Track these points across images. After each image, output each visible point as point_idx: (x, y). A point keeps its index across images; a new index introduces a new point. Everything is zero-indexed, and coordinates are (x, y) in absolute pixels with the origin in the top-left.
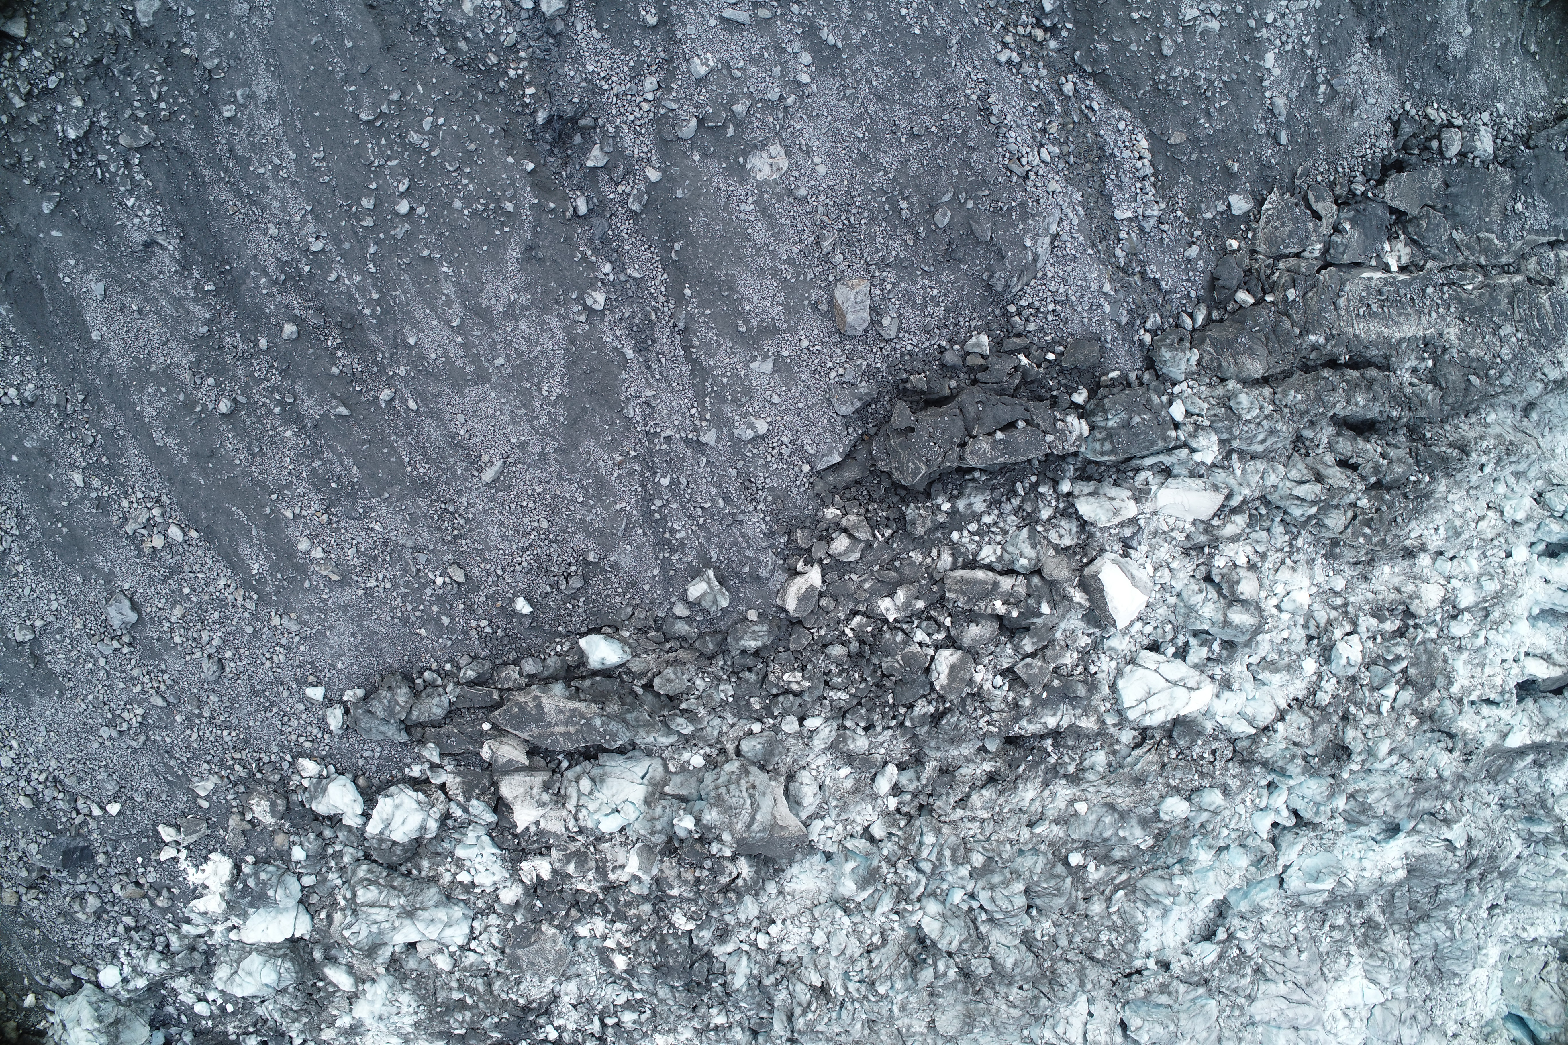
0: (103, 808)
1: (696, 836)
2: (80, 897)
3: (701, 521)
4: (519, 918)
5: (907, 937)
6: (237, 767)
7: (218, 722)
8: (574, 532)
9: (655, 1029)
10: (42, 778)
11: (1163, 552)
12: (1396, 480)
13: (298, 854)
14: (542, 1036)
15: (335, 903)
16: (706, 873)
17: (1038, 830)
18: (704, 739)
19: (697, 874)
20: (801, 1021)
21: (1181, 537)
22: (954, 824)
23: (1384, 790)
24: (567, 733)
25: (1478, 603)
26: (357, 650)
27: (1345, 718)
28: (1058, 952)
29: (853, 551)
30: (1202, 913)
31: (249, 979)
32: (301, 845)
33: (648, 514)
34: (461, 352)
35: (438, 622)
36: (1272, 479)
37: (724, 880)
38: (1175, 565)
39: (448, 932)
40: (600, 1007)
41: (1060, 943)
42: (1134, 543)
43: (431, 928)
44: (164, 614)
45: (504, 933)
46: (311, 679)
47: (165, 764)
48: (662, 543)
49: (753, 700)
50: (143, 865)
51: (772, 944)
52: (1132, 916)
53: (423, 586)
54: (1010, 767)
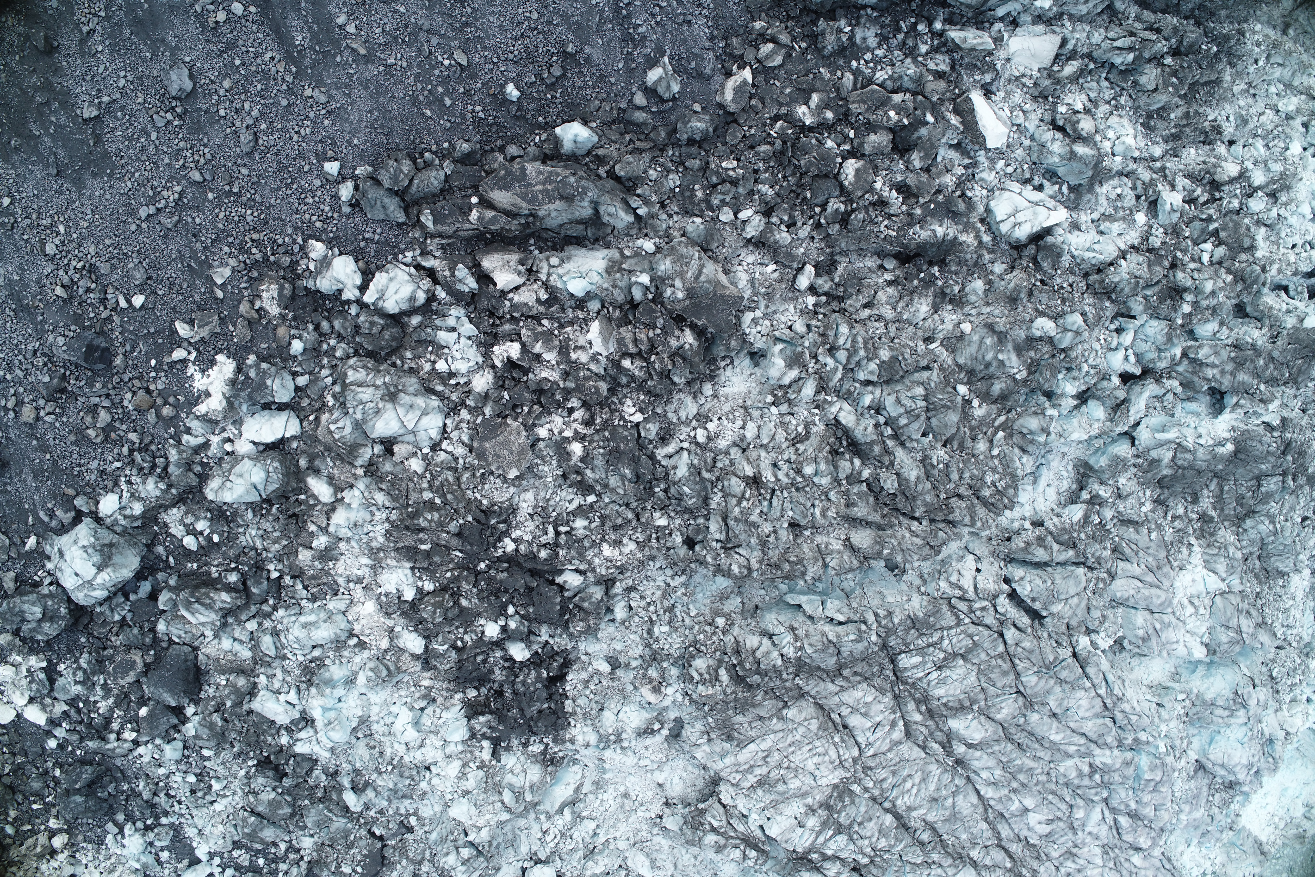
0: (128, 301)
1: (650, 296)
2: (93, 410)
3: (659, 18)
4: (488, 411)
5: (827, 431)
6: (254, 250)
7: (244, 199)
8: (557, 25)
9: (603, 540)
10: (80, 266)
11: (1018, 97)
12: (1191, 46)
13: (297, 346)
14: (500, 552)
15: (323, 408)
16: (658, 331)
17: (932, 346)
18: (654, 228)
19: (651, 334)
20: (737, 510)
21: (1030, 83)
22: (862, 322)
24: (546, 191)
25: (1267, 185)
26: (372, 127)
27: (1173, 266)
28: (951, 486)
29: (777, 53)
30: (1067, 484)
31: (239, 481)
32: (300, 338)
33: (617, 11)
35: (442, 101)
36: (1097, 37)
37: (674, 343)
38: (1027, 107)
39: (425, 421)
40: (555, 514)
41: (952, 477)
42: (994, 88)
43: (410, 416)
44: (213, 87)
45: (474, 429)
46: (330, 154)
47: (191, 248)
48: (627, 38)
49: (697, 187)
50: (156, 369)
51: (710, 439)
52: (1012, 460)
53: (433, 68)
54: (905, 279)
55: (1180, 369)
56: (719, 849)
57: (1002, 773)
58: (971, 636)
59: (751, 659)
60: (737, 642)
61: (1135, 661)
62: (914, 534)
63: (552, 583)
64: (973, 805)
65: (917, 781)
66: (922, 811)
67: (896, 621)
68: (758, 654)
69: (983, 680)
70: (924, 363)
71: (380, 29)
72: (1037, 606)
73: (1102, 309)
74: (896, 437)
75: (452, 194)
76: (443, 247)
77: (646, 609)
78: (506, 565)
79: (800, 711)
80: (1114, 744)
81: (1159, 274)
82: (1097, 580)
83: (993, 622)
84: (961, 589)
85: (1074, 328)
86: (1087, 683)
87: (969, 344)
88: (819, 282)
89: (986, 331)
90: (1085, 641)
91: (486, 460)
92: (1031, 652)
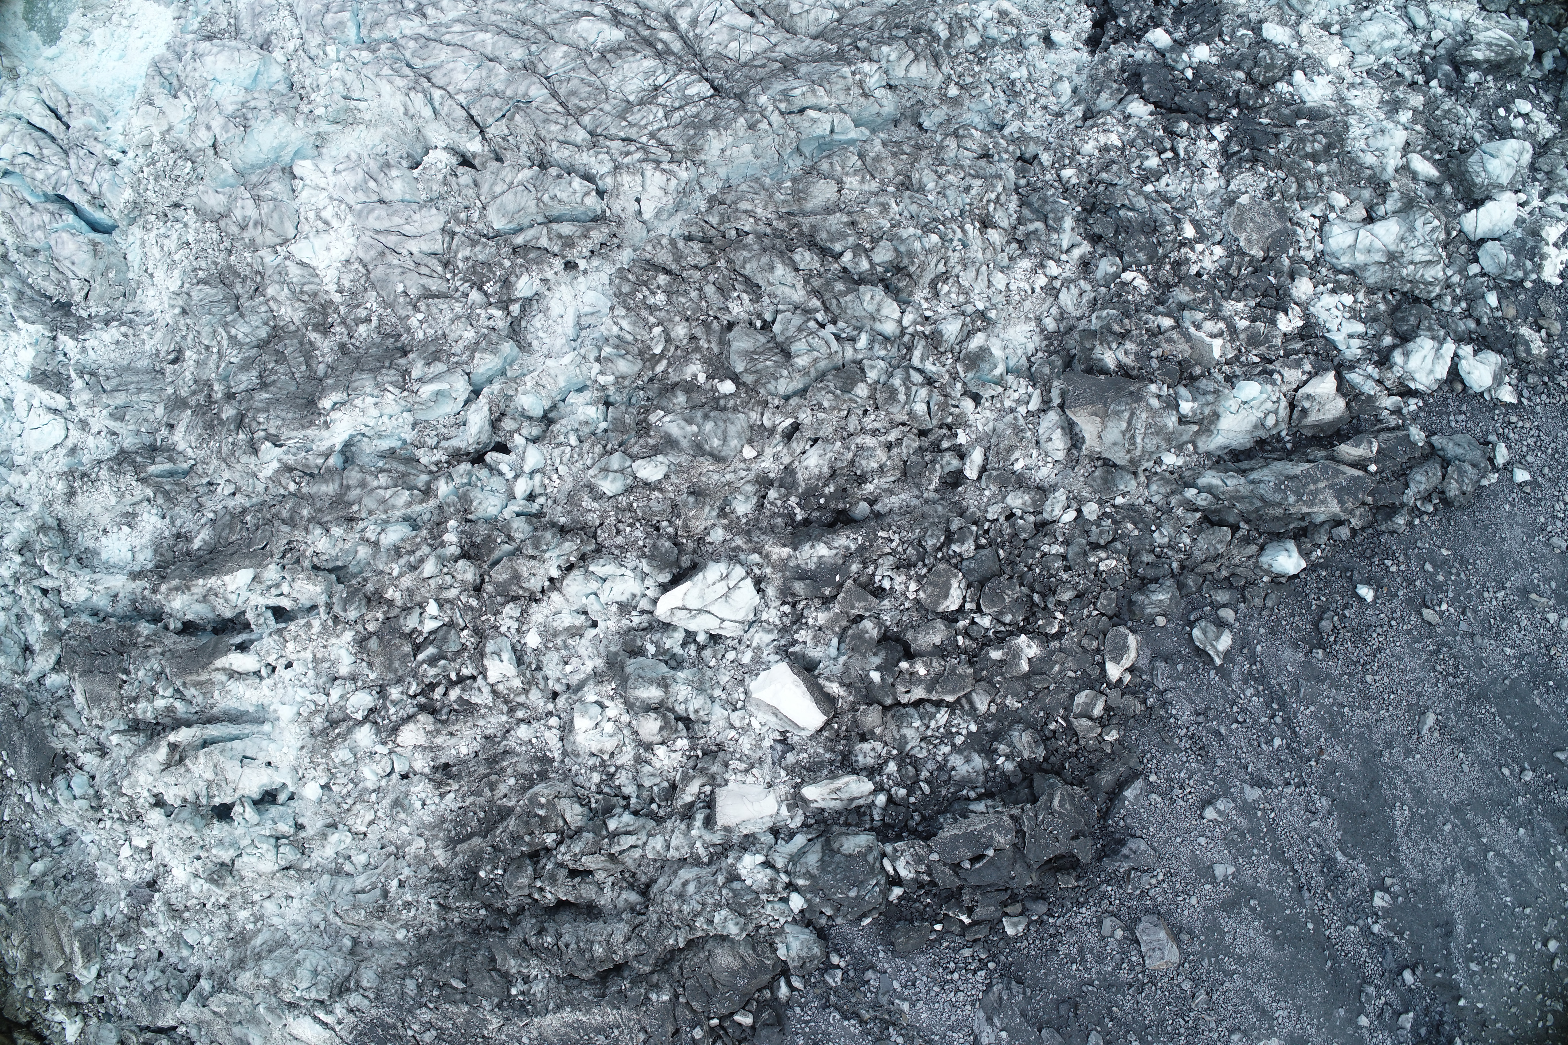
3: (1235, 709)
4: (1286, 262)
5: (911, 294)
8: (1342, 675)
9: (1123, 149)
13: (1492, 299)
14: (1223, 127)
15: (1446, 245)
16: (1152, 353)
19: (1160, 351)
23: (393, 507)
24: (1315, 482)
25: (349, 731)
26: (1496, 525)
28: (712, 278)
30: (536, 324)
31: (1508, 159)
32: (1492, 309)
33: (1283, 706)
34: (1480, 829)
35: (1435, 567)
37: (1130, 346)
39: (1348, 239)
40: (1182, 169)
41: (714, 288)
42: (779, 747)
43: (1366, 242)
45: (1295, 243)
48: (1262, 678)
49: (1135, 532)
51: (1042, 266)
52: (634, 324)
53: (1455, 599)
54: (844, 490)
55: (424, 478)
58: (631, 126)
59: (919, 49)
60: (938, 65)
62: (749, 213)
63: (1156, 104)
67: (742, 120)
68: (911, 55)
69: (598, 83)
70: (793, 402)
71: (1522, 624)
72: (553, 171)
73: (569, 513)
74: (808, 312)
75: (1394, 472)
76: (1380, 421)
77: (1039, 96)
78: (1212, 115)
79: (817, 20)
80: (402, 42)
81: (500, 574)
82: (468, 222)
83: (608, 143)
84: (664, 170)
85: (611, 475)
86: (461, 98)
87: (739, 436)
88: (955, 463)
89: (723, 454)
90: (474, 146)
91: (1276, 209)
92: (546, 121)
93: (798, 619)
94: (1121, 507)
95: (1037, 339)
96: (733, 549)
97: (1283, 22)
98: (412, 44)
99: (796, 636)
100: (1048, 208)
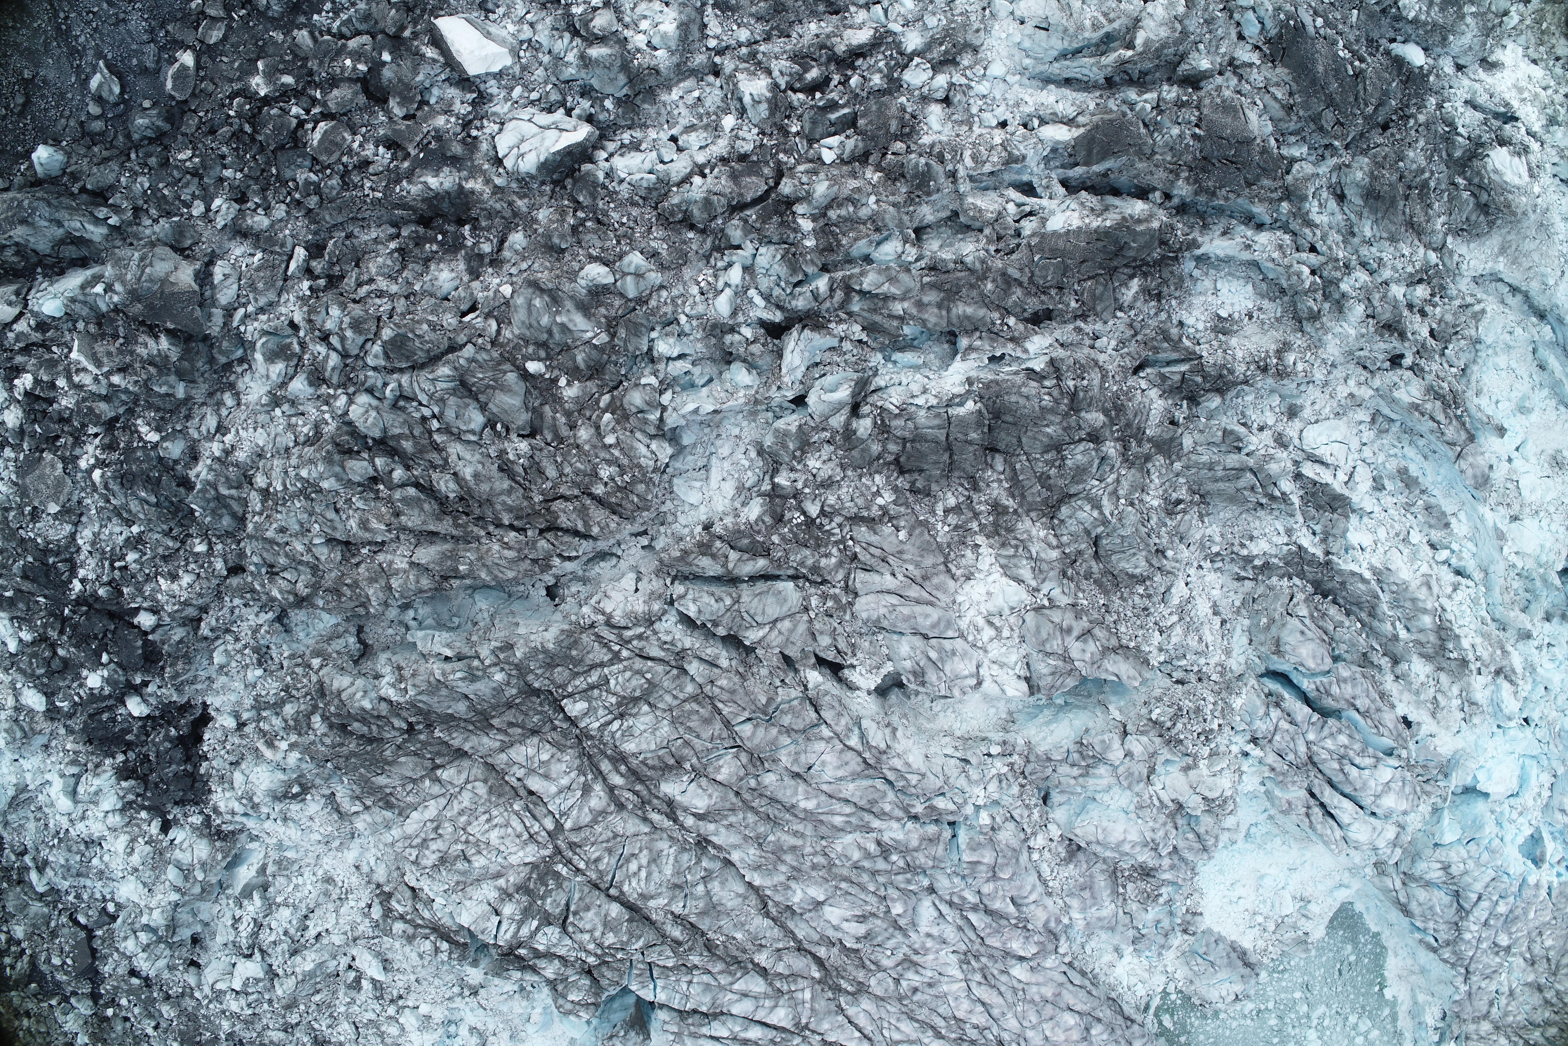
1: (112, 306)
3: (94, 24)
4: (26, 446)
5: (338, 428)
9: (157, 573)
11: (520, 9)
14: (74, 595)
16: (122, 341)
17: (468, 319)
19: (115, 344)
22: (360, 300)
27: (781, 173)
28: (551, 485)
29: (211, 29)
37: (141, 351)
38: (531, 17)
40: (108, 549)
42: (490, 6)
45: (19, 466)
49: (161, 185)
51: (227, 453)
52: (632, 448)
54: (417, 244)
55: (855, 308)
56: (410, 939)
57: (758, 853)
58: (640, 673)
59: (337, 703)
61: (938, 706)
62: (506, 546)
63: (133, 625)
64: (740, 896)
65: (644, 861)
66: (662, 901)
67: (520, 656)
69: (681, 731)
70: (463, 339)
72: (721, 631)
73: (684, 242)
74: (447, 430)
77: (240, 652)
78: (85, 608)
79: (459, 772)
80: (899, 813)
81: (754, 186)
82: (824, 597)
83: (661, 654)
84: (603, 614)
85: (632, 270)
86: (826, 732)
87: (516, 307)
88: (314, 264)
89: (530, 290)
90: (814, 677)
91: (28, 497)
92: (733, 692)
93: (466, 125)
94: (176, 215)
95: (241, 385)
96: (525, 196)
97: (31, 712)
98: (887, 808)
99: (470, 109)
100: (212, 505)
